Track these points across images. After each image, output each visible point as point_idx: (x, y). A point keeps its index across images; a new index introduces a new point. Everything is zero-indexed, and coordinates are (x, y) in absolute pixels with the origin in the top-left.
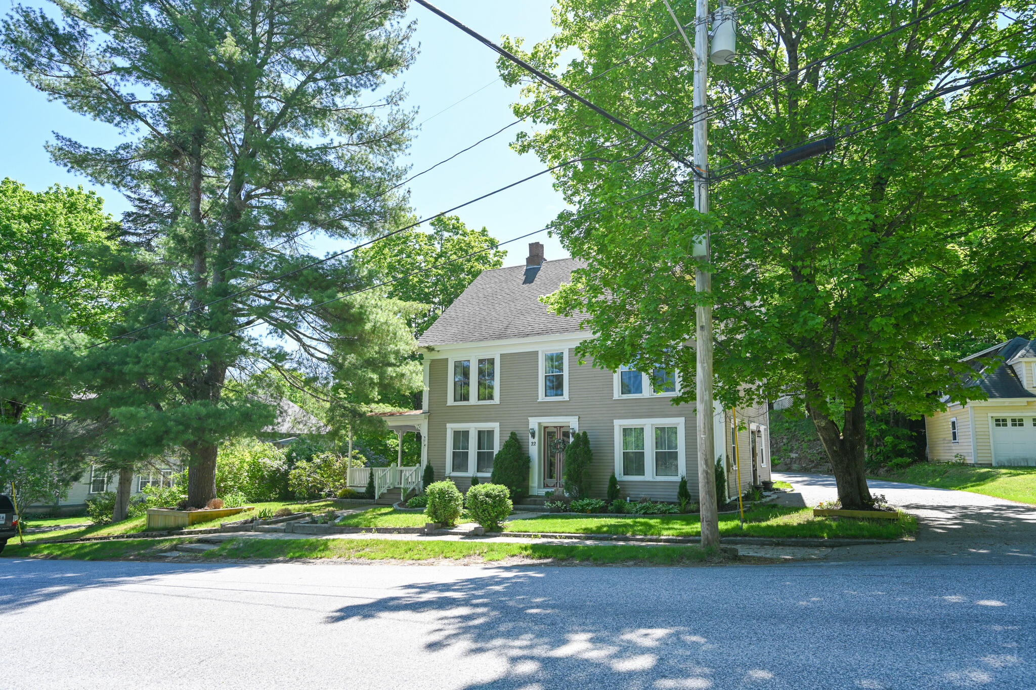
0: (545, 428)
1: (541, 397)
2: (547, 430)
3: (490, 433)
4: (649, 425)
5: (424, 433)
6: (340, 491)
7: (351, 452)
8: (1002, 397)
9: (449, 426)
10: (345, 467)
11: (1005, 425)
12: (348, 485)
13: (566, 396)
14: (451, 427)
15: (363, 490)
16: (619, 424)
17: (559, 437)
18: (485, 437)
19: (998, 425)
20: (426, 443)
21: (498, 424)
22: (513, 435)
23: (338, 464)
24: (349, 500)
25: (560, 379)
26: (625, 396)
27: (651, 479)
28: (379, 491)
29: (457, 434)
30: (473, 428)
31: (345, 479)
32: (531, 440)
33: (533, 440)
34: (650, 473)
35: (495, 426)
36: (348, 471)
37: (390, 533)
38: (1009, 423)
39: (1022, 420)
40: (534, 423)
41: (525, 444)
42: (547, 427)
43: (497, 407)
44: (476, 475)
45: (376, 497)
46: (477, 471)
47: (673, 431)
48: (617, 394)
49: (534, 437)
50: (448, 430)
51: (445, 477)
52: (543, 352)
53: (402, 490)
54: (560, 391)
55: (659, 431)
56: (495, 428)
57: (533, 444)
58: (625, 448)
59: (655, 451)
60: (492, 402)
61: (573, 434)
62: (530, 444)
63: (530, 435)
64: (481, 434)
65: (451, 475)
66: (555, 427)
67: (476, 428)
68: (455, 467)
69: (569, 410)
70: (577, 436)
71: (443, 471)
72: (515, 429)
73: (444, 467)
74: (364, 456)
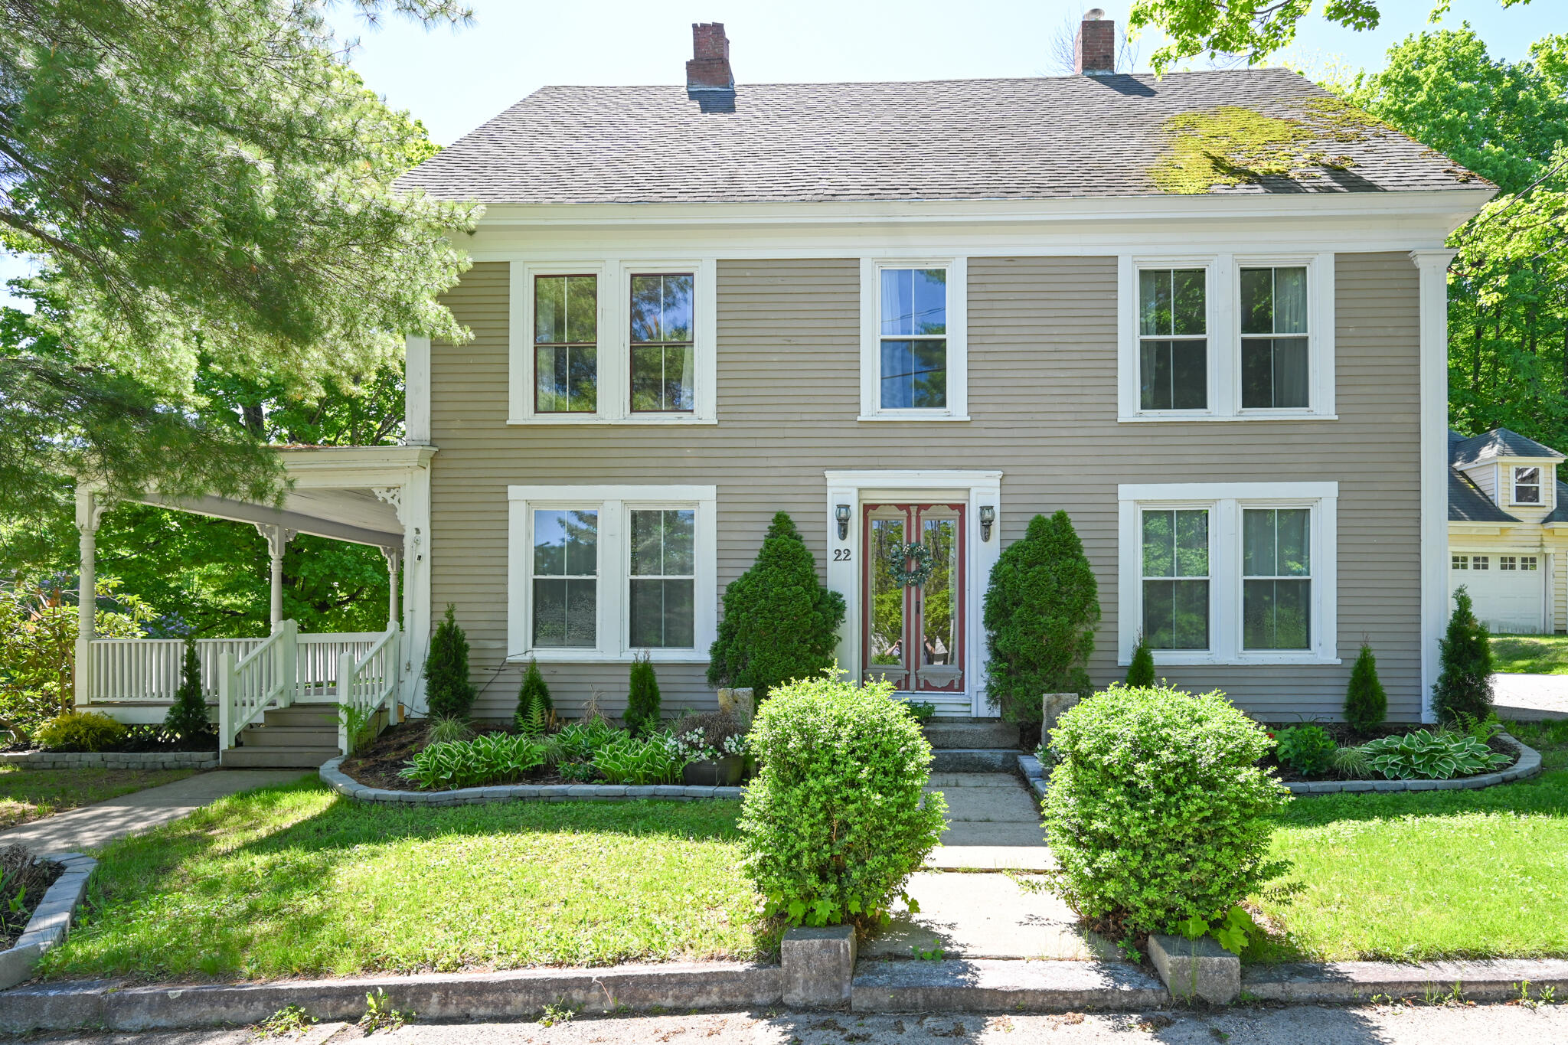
0: (867, 508)
1: (870, 404)
2: (874, 516)
3: (678, 525)
4: (1226, 503)
6: (47, 724)
7: (89, 583)
8: (1473, 519)
9: (515, 492)
10: (63, 638)
12: (81, 698)
13: (958, 403)
14: (526, 501)
15: (157, 718)
16: (1133, 501)
17: (915, 536)
18: (658, 533)
19: (1455, 567)
20: (425, 549)
21: (710, 491)
22: (782, 525)
23: (30, 627)
24: (92, 757)
25: (936, 352)
26: (1155, 415)
27: (1232, 660)
28: (232, 720)
30: (613, 504)
31: (68, 676)
32: (833, 541)
33: (842, 545)
34: (1227, 642)
35: (701, 500)
36: (81, 650)
38: (1470, 563)
39: (1485, 559)
40: (843, 488)
41: (815, 555)
42: (875, 506)
43: (706, 433)
44: (630, 655)
45: (225, 743)
46: (632, 645)
47: (1297, 520)
48: (1129, 403)
49: (843, 533)
50: (512, 507)
51: (505, 666)
52: (877, 260)
53: (343, 716)
54: (933, 393)
55: (1255, 520)
56: (697, 503)
57: (842, 555)
58: (1146, 571)
59: (1241, 578)
60: (686, 419)
61: (986, 525)
62: (831, 555)
63: (832, 526)
64: (642, 522)
65: (527, 658)
66: (900, 507)
67: (625, 503)
68: (540, 633)
69: (967, 452)
70: (1038, 528)
71: (498, 645)
72: (778, 508)
73: (502, 633)
74: (144, 599)
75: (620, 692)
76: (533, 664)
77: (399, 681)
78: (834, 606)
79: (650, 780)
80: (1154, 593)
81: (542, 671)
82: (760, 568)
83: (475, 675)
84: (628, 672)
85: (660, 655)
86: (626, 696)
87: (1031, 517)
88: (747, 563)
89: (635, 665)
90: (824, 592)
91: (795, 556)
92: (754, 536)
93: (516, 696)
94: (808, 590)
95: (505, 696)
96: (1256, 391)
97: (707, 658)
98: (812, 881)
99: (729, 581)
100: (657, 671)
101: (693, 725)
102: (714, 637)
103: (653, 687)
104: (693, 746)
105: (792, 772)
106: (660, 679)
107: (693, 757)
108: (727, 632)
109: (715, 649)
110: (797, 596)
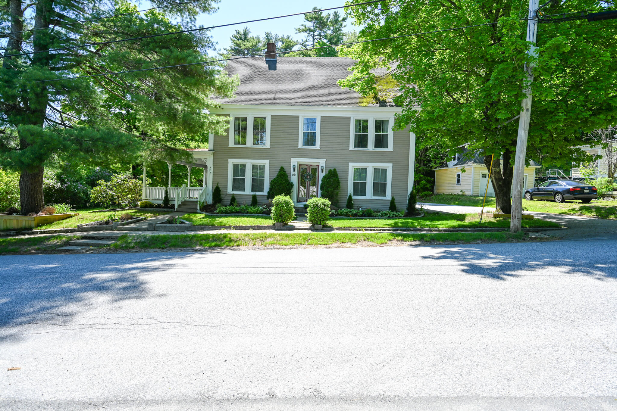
0: (300, 165)
1: (300, 145)
2: (301, 167)
3: (262, 168)
4: (370, 167)
5: (210, 164)
6: (140, 203)
9: (230, 160)
11: (485, 177)
12: (144, 198)
13: (318, 146)
14: (232, 162)
15: (161, 202)
16: (352, 166)
17: (309, 171)
18: (258, 169)
19: (483, 177)
20: (212, 171)
21: (268, 161)
22: (282, 169)
25: (314, 135)
26: (357, 149)
27: (370, 198)
28: (176, 203)
29: (236, 167)
30: (249, 163)
32: (292, 172)
33: (294, 173)
34: (369, 195)
35: (266, 163)
36: (144, 188)
37: (245, 229)
40: (295, 162)
41: (288, 175)
42: (301, 165)
43: (268, 150)
44: (252, 193)
45: (176, 207)
46: (252, 191)
47: (384, 171)
48: (352, 147)
49: (294, 170)
50: (229, 163)
51: (227, 194)
52: (303, 116)
53: (198, 202)
54: (313, 143)
55: (376, 171)
56: (266, 164)
57: (294, 175)
58: (355, 180)
59: (373, 182)
60: (264, 147)
61: (322, 170)
62: (292, 175)
63: (292, 169)
64: (254, 167)
65: (232, 193)
66: (306, 165)
67: (251, 163)
68: (235, 188)
69: (319, 155)
70: (330, 171)
71: (226, 190)
72: (281, 165)
73: (226, 188)
74: (150, 178)
75: (250, 200)
76: (233, 194)
77: (206, 197)
78: (292, 185)
79: (257, 213)
80: (355, 184)
81: (235, 196)
82: (277, 177)
83: (222, 196)
84: (252, 196)
85: (258, 193)
86: (251, 201)
87: (329, 169)
88: (274, 176)
89: (253, 195)
90: (289, 182)
91: (284, 176)
92: (277, 171)
93: (230, 201)
94: (286, 182)
95: (228, 200)
96: (377, 144)
97: (267, 194)
98: (279, 217)
99: (271, 179)
100: (257, 197)
101: (264, 205)
102: (268, 190)
103: (256, 199)
104: (264, 208)
105: (277, 205)
106: (258, 198)
107: (264, 210)
108: (271, 189)
109: (268, 193)
110: (284, 183)
